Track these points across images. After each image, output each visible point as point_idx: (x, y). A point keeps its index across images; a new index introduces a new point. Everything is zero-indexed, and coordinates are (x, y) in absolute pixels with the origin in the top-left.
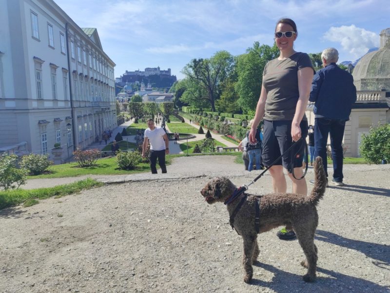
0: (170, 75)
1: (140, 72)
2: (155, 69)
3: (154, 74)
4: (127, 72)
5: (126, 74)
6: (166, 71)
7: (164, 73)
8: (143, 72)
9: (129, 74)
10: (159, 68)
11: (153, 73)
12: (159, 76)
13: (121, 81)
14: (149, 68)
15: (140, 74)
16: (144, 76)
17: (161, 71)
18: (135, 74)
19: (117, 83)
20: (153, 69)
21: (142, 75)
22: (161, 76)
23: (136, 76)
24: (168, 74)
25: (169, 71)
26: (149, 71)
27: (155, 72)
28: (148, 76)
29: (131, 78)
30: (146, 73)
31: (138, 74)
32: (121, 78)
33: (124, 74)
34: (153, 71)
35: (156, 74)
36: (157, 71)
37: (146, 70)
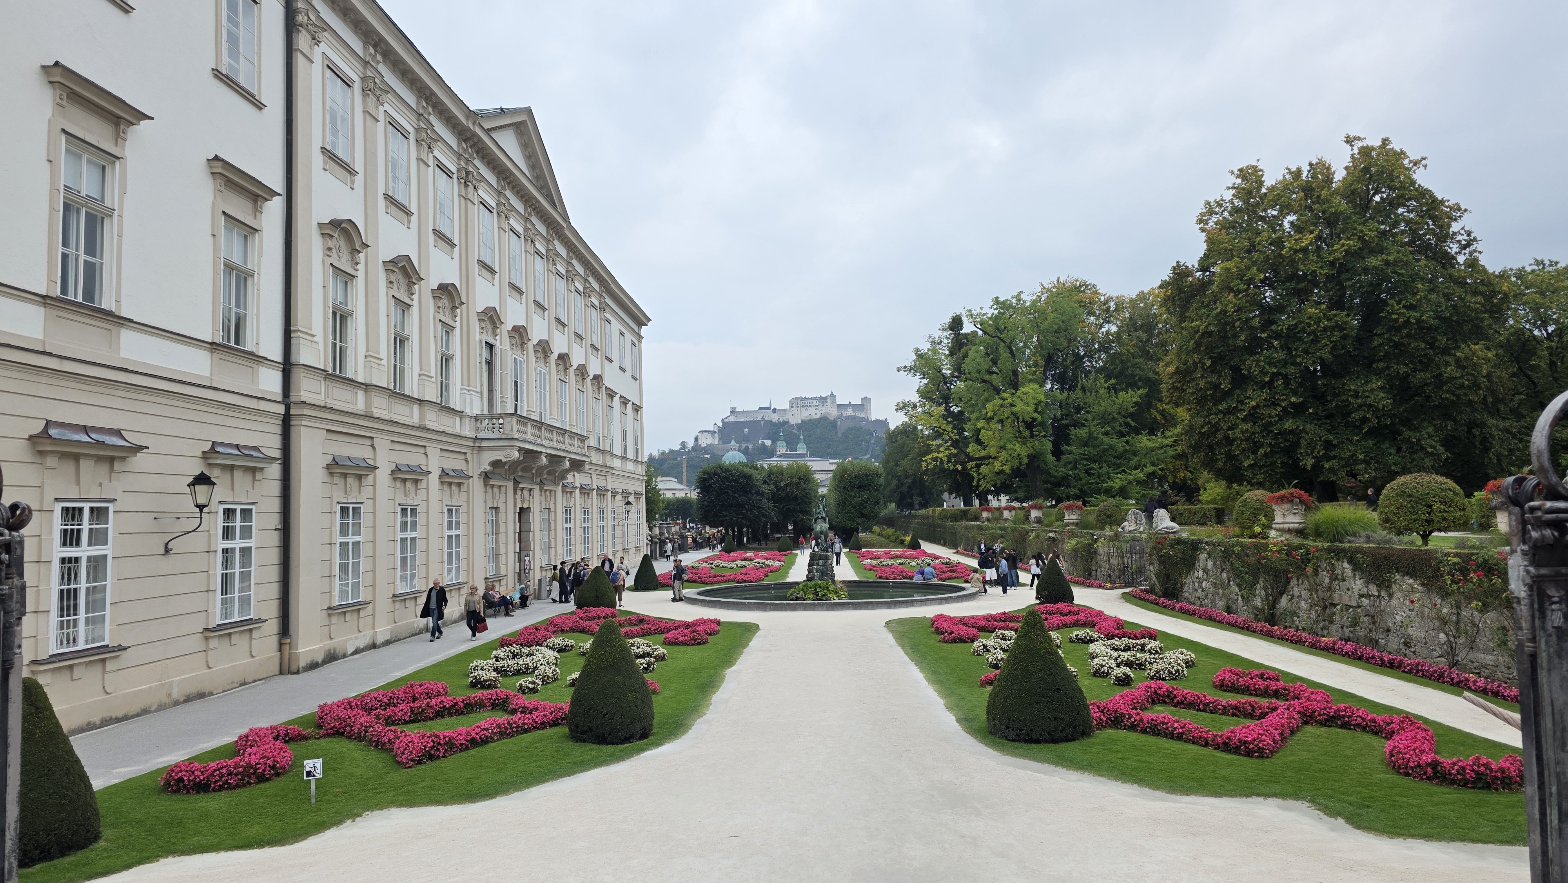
0: (866, 420)
1: (775, 411)
2: (823, 400)
3: (818, 416)
4: (733, 411)
5: (732, 419)
6: (855, 407)
7: (850, 412)
8: (785, 410)
9: (741, 419)
10: (833, 396)
11: (814, 413)
12: (835, 421)
13: (716, 442)
14: (801, 399)
15: (775, 418)
16: (786, 423)
17: (839, 406)
18: (759, 419)
19: (704, 445)
20: (814, 402)
21: (781, 420)
22: (839, 423)
23: (762, 423)
24: (862, 415)
25: (865, 403)
26: (803, 407)
27: (820, 410)
28: (800, 422)
29: (746, 430)
30: (793, 415)
31: (767, 416)
32: (714, 432)
33: (726, 418)
34: (816, 406)
35: (824, 415)
36: (827, 406)
37: (792, 404)
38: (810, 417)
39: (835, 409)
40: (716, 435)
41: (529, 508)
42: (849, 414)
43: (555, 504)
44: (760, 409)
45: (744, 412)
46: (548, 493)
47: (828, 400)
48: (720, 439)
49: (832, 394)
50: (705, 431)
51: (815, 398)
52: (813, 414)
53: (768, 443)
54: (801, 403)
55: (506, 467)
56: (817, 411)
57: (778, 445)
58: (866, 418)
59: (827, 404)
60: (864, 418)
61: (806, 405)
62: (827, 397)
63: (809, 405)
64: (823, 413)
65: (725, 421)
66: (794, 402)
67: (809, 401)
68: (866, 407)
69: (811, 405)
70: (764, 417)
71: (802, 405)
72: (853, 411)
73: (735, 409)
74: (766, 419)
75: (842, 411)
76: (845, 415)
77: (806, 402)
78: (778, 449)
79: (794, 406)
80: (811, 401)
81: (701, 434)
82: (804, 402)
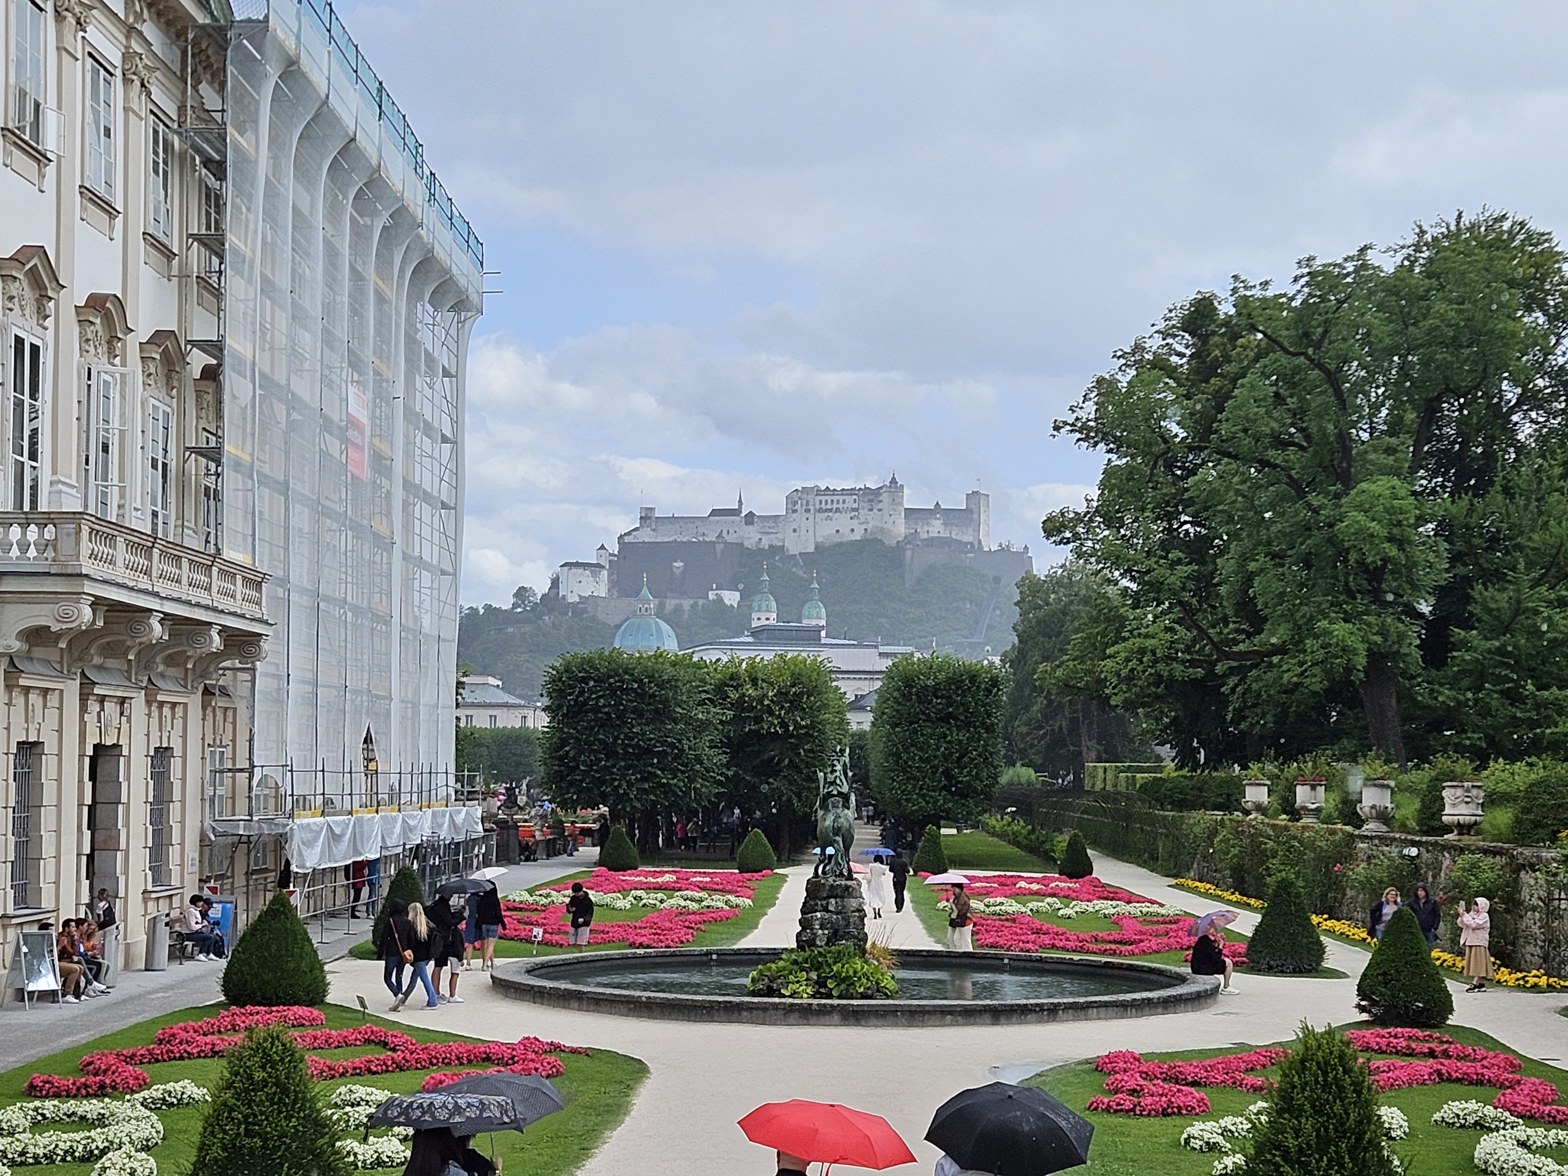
0: (976, 547)
1: (750, 518)
2: (870, 496)
3: (858, 536)
4: (647, 517)
5: (646, 536)
6: (950, 516)
7: (936, 528)
8: (775, 518)
9: (667, 537)
10: (894, 487)
11: (848, 527)
12: (899, 547)
13: (602, 591)
14: (819, 492)
15: (751, 537)
16: (778, 550)
17: (910, 512)
18: (711, 537)
19: (573, 599)
20: (849, 499)
21: (765, 543)
22: (909, 553)
23: (720, 547)
24: (966, 538)
25: (973, 507)
26: (820, 510)
27: (863, 519)
28: (811, 549)
29: (679, 564)
30: (795, 531)
31: (731, 531)
32: (599, 566)
33: (629, 533)
34: (853, 510)
35: (872, 533)
36: (880, 510)
37: (795, 503)
38: (837, 539)
39: (901, 520)
40: (605, 573)
41: (116, 746)
42: (933, 533)
43: (184, 737)
44: (714, 513)
45: (673, 519)
46: (166, 710)
47: (885, 497)
48: (613, 583)
49: (893, 481)
50: (577, 565)
51: (852, 491)
52: (846, 531)
53: (731, 598)
54: (816, 501)
55: (63, 645)
56: (854, 523)
57: (755, 604)
58: (976, 543)
59: (880, 506)
60: (971, 543)
61: (829, 506)
62: (881, 488)
63: (835, 506)
64: (869, 527)
65: (627, 539)
66: (800, 498)
67: (835, 498)
68: (975, 516)
69: (840, 506)
70: (725, 534)
71: (818, 507)
72: (945, 524)
73: (652, 509)
74: (729, 539)
75: (917, 524)
76: (924, 536)
77: (829, 498)
78: (755, 616)
79: (798, 507)
80: (841, 498)
81: (566, 568)
82: (823, 498)
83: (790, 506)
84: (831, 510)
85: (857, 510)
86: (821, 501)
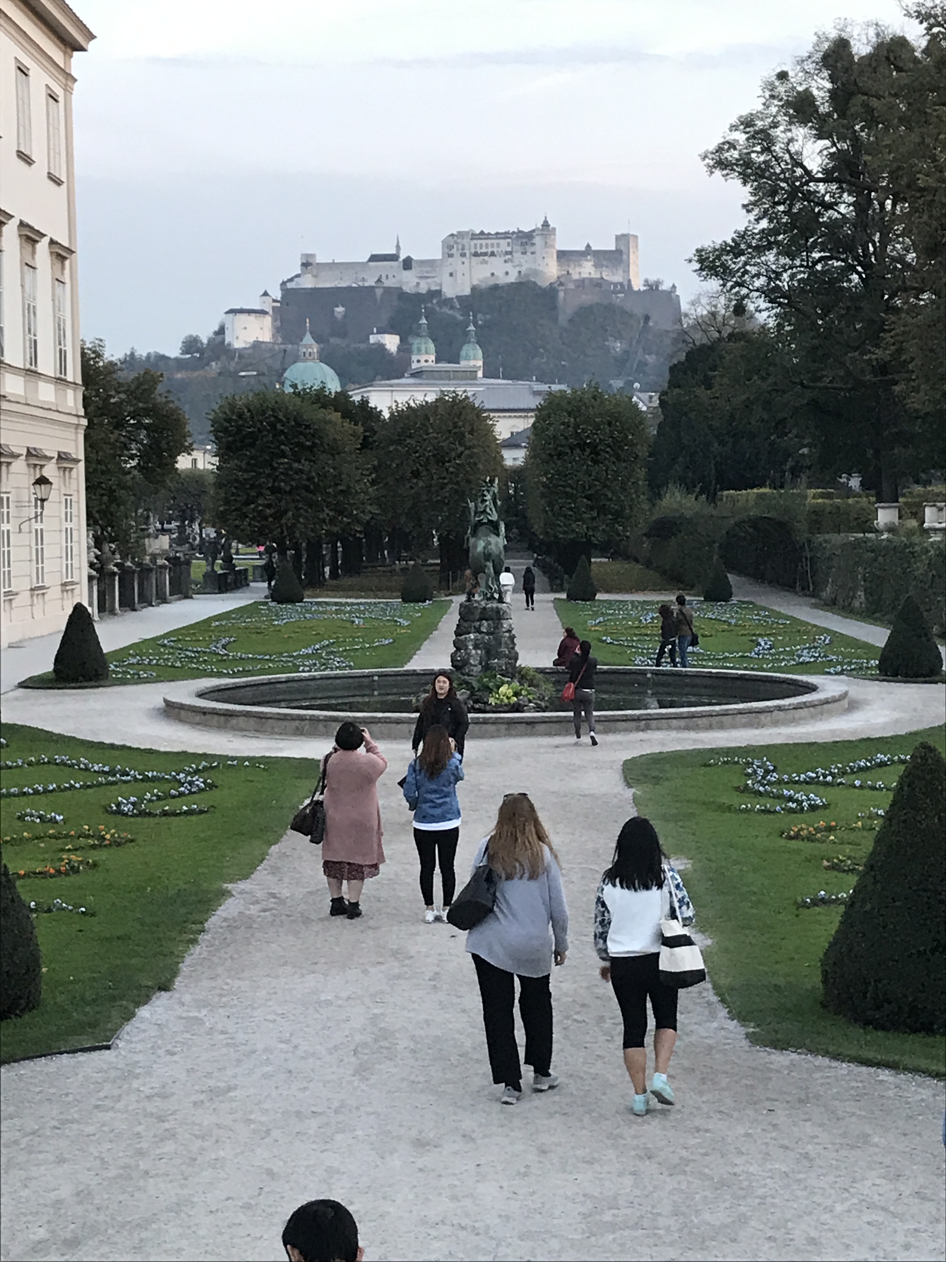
0: (626, 288)
1: (408, 264)
2: (524, 239)
3: (512, 278)
4: (307, 264)
5: (307, 282)
6: (601, 257)
7: (587, 269)
8: (432, 263)
9: (327, 282)
10: (547, 229)
11: (502, 270)
12: (552, 289)
14: (474, 236)
15: (408, 280)
16: (435, 294)
17: (562, 255)
18: (371, 282)
19: (238, 345)
20: (504, 243)
21: (423, 285)
22: (561, 294)
23: (379, 292)
24: (617, 278)
25: (623, 248)
26: (476, 254)
27: (517, 262)
28: (467, 292)
29: (340, 309)
30: (451, 275)
31: (390, 276)
32: (263, 312)
33: (291, 280)
34: (507, 253)
35: (527, 275)
36: (533, 253)
37: (451, 248)
38: (492, 282)
39: (553, 261)
40: (268, 320)
42: (584, 275)
44: (374, 258)
45: (333, 266)
47: (537, 240)
48: (277, 330)
49: (546, 224)
50: (242, 311)
51: (506, 235)
52: (500, 273)
53: (391, 342)
54: (471, 246)
56: (509, 267)
57: (415, 347)
58: (626, 283)
59: (533, 249)
60: (621, 284)
61: (484, 250)
62: (533, 231)
63: (490, 250)
64: (523, 269)
65: (290, 285)
66: (457, 243)
67: (489, 242)
68: (625, 257)
69: (495, 250)
70: (384, 279)
71: (473, 251)
72: (595, 266)
73: (313, 256)
74: (387, 283)
75: (569, 266)
76: (575, 276)
77: (484, 242)
78: (414, 358)
79: (454, 251)
80: (495, 242)
81: (231, 315)
82: (479, 242)
83: (446, 250)
84: (485, 254)
85: (511, 253)
86: (476, 245)
